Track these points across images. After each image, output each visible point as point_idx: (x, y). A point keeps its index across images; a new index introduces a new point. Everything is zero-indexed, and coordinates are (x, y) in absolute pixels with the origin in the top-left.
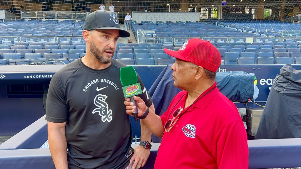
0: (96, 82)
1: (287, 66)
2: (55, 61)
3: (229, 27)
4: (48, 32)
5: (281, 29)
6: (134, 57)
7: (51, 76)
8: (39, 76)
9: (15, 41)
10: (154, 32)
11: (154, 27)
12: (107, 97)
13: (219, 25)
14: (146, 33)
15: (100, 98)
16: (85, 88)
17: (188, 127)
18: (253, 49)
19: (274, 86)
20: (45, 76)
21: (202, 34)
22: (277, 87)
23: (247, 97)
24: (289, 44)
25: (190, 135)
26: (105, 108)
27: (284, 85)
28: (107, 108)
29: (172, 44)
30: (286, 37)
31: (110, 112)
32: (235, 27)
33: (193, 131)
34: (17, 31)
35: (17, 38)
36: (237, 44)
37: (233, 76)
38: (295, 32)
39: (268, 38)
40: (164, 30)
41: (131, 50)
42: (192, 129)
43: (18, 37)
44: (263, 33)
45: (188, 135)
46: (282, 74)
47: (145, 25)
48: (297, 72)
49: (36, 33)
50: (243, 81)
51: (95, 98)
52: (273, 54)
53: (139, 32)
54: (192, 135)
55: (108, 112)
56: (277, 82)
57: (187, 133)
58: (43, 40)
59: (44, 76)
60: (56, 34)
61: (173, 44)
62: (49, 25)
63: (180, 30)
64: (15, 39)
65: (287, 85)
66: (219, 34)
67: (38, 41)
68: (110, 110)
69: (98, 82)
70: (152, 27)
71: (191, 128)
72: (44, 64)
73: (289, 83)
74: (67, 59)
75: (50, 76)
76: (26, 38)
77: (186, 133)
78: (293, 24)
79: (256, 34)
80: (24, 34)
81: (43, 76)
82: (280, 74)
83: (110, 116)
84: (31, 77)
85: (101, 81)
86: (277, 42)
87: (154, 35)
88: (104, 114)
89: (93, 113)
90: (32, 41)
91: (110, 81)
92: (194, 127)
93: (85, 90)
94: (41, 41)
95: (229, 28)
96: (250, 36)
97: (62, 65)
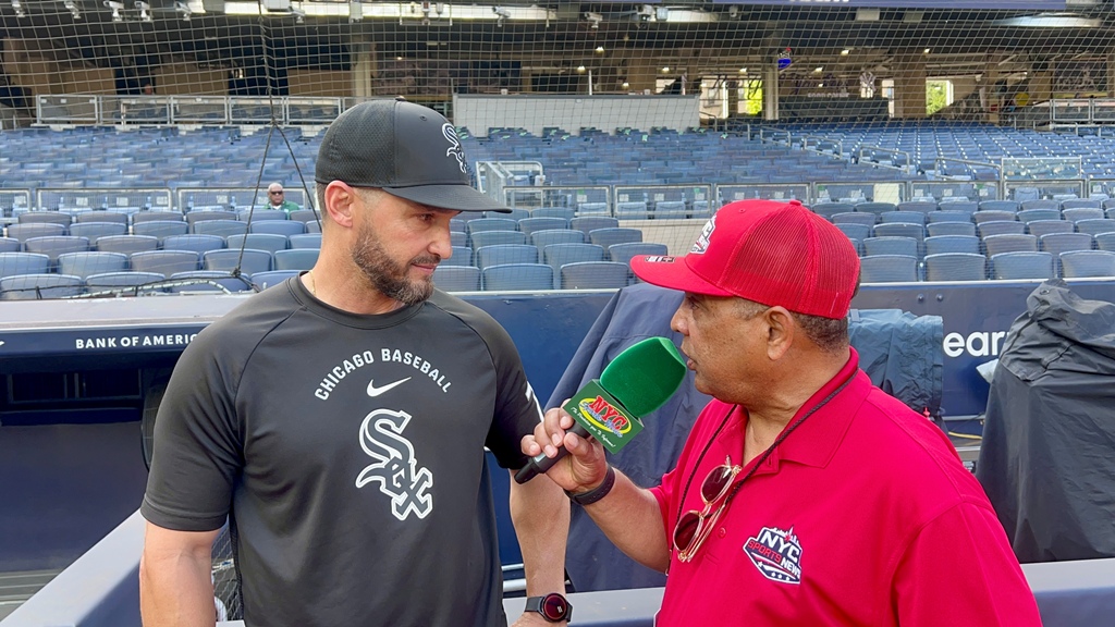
0: (362, 364)
1: (1050, 287)
2: (189, 283)
3: (807, 145)
4: (142, 174)
5: (993, 151)
6: (474, 259)
7: (179, 339)
8: (134, 338)
9: (16, 209)
10: (539, 168)
11: (537, 150)
12: (408, 418)
13: (770, 139)
14: (512, 172)
15: (381, 426)
16: (322, 384)
17: (767, 540)
18: (905, 224)
19: (1007, 362)
20: (155, 338)
21: (712, 175)
22: (1018, 364)
23: (920, 402)
24: (1029, 205)
25: (777, 574)
26: (404, 464)
27: (1046, 356)
28: (413, 462)
29: (609, 212)
30: (1016, 178)
31: (424, 478)
32: (830, 147)
33: (789, 554)
34: (24, 171)
35: (25, 194)
36: (844, 208)
37: (863, 325)
38: (1044, 160)
39: (953, 185)
40: (573, 161)
41: (461, 237)
42: (787, 550)
43: (28, 194)
44: (932, 167)
45: (769, 573)
46: (1037, 314)
47: (502, 142)
48: (1087, 307)
49: (97, 176)
50: (900, 345)
51: (365, 425)
52: (978, 241)
53: (483, 169)
54: (788, 571)
55: (415, 478)
56: (1019, 343)
57: (764, 563)
58: (123, 201)
59: (152, 341)
60: (175, 179)
61: (612, 211)
62: (143, 147)
63: (633, 159)
64: (18, 200)
65: (1054, 356)
66: (776, 173)
67: (104, 206)
68: (424, 470)
69: (372, 360)
70: (529, 151)
71: (778, 543)
72: (149, 295)
73: (1064, 348)
74: (235, 273)
75: (174, 340)
76: (60, 195)
77: (761, 564)
78: (1034, 135)
79: (909, 169)
80: (50, 180)
81: (147, 338)
82: (1026, 317)
83: (423, 495)
84: (101, 343)
85: (384, 359)
86: (985, 198)
87: (537, 177)
88: (399, 485)
89: (359, 484)
90: (82, 206)
91: (417, 358)
92: (794, 539)
93: (322, 394)
94: (116, 206)
95: (807, 152)
96: (888, 177)
97: (217, 297)
